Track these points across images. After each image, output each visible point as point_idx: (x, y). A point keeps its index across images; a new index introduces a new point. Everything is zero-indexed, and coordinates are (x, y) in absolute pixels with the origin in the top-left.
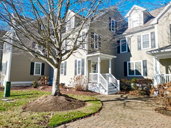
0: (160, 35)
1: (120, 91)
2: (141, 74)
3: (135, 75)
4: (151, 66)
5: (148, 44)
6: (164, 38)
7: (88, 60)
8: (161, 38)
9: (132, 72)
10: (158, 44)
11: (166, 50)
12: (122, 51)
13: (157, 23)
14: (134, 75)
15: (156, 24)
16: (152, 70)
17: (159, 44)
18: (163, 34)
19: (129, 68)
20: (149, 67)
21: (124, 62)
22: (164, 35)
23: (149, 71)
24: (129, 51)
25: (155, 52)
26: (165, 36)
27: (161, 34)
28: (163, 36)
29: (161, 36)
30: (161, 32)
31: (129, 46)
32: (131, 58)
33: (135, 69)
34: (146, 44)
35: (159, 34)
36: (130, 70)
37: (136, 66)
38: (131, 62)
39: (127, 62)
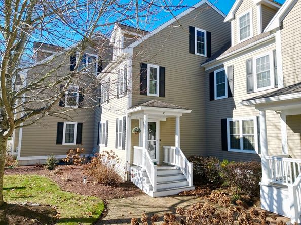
0: (287, 55)
1: (194, 188)
2: (253, 149)
3: (242, 150)
4: (275, 130)
5: (269, 77)
6: (296, 61)
7: (132, 120)
8: (290, 63)
9: (235, 143)
10: (282, 79)
11: (283, 97)
12: (218, 96)
13: (281, 27)
14: (239, 148)
15: (277, 29)
16: (277, 140)
17: (286, 79)
18: (295, 53)
19: (230, 133)
20: (271, 132)
21: (222, 120)
22: (296, 55)
23: (270, 143)
24: (230, 95)
25: (258, 101)
26: (298, 58)
27: (291, 54)
28: (294, 59)
29: (289, 58)
30: (289, 48)
31: (229, 83)
32: (234, 111)
33: (241, 136)
34: (264, 77)
35: (284, 53)
36: (232, 137)
37: (244, 129)
38: (234, 119)
39: (227, 119)
